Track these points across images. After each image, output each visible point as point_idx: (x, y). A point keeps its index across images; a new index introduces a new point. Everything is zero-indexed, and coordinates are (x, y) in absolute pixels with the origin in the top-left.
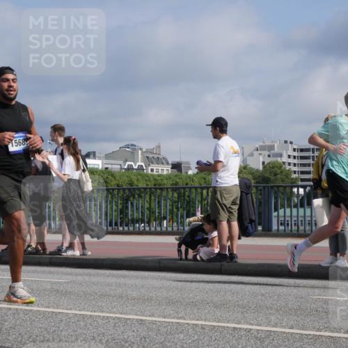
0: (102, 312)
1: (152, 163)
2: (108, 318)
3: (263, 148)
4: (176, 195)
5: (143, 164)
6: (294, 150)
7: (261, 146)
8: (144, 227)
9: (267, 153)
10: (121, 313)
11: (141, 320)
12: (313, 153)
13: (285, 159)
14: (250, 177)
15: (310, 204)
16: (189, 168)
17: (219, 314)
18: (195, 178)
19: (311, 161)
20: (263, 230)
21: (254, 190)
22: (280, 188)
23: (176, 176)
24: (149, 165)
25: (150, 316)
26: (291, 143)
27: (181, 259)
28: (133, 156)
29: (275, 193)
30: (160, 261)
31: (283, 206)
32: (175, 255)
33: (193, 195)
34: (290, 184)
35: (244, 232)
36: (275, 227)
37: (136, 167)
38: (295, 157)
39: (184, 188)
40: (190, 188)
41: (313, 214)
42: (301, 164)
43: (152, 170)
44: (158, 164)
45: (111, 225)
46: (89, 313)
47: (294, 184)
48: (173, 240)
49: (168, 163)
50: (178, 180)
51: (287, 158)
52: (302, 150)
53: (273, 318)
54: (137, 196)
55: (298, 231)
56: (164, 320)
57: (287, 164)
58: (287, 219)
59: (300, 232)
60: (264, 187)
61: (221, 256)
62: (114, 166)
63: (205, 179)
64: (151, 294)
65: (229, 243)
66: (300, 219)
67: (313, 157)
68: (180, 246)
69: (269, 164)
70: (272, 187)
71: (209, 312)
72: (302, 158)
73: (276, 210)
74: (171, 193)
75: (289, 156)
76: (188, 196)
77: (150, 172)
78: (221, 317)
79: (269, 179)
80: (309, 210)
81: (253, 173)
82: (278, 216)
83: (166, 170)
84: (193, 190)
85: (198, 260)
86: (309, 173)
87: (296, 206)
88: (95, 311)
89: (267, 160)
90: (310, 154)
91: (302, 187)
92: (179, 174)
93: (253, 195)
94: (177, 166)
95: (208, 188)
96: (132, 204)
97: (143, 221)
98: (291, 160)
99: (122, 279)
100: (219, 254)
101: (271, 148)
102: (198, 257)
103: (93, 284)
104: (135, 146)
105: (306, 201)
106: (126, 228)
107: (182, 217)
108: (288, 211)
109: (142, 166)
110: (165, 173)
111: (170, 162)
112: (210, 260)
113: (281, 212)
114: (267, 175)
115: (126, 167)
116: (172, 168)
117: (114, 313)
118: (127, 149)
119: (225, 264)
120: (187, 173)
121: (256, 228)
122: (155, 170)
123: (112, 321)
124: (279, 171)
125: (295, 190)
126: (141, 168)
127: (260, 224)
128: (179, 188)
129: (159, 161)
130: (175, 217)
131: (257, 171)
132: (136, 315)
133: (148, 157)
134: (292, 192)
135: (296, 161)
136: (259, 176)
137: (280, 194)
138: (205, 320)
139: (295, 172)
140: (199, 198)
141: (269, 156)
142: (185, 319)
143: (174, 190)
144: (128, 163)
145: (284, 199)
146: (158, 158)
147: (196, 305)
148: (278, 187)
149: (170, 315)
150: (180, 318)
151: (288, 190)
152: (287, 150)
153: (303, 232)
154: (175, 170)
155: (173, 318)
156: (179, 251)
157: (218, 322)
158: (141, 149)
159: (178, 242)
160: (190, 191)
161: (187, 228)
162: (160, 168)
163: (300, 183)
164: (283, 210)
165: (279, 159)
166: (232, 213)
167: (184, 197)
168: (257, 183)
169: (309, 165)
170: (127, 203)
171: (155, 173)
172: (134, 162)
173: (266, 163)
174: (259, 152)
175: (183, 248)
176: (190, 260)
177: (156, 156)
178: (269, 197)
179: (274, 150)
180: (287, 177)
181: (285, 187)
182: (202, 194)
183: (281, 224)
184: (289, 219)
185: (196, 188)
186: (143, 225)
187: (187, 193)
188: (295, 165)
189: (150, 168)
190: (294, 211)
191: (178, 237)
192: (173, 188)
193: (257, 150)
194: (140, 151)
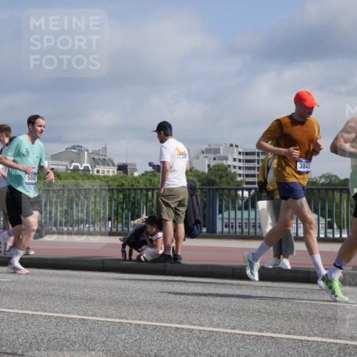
0: (45, 311)
1: (98, 164)
2: (50, 316)
3: (208, 151)
4: (121, 196)
5: (89, 165)
6: (240, 153)
7: (206, 149)
8: (89, 227)
9: (212, 156)
10: (63, 313)
11: (83, 320)
12: (258, 156)
13: (230, 162)
14: (195, 179)
15: (254, 206)
16: (135, 170)
17: (161, 314)
18: (140, 180)
19: (256, 165)
20: (208, 231)
21: (199, 192)
22: (225, 191)
23: (122, 177)
24: (95, 166)
25: (92, 316)
26: (237, 146)
27: (125, 260)
28: (79, 157)
29: (220, 195)
30: (103, 261)
31: (227, 208)
32: (119, 255)
33: (139, 197)
34: (235, 187)
35: (190, 233)
36: (219, 229)
37: (82, 168)
38: (240, 161)
39: (129, 190)
40: (135, 190)
41: (258, 217)
42: (246, 167)
43: (98, 171)
44: (104, 165)
45: (55, 225)
46: (31, 312)
47: (239, 187)
48: (117, 241)
49: (114, 165)
50: (124, 182)
51: (232, 161)
52: (247, 154)
53: (215, 318)
54: (82, 197)
55: (242, 233)
56: (106, 319)
57: (232, 167)
58: (231, 221)
59: (244, 234)
60: (209, 189)
61: (164, 257)
62: (60, 167)
63: (150, 180)
64: (94, 294)
65: (174, 244)
66: (244, 221)
67: (258, 160)
68: (124, 246)
69: (214, 166)
70: (217, 189)
71: (152, 313)
72: (247, 161)
73: (221, 212)
74: (116, 194)
75: (235, 160)
76: (134, 198)
77: (95, 173)
78: (164, 317)
79: (215, 181)
80: (254, 212)
81: (198, 176)
82: (222, 218)
83: (112, 171)
84: (139, 192)
85: (142, 261)
86: (253, 176)
87: (240, 209)
88: (37, 311)
89: (213, 163)
90: (256, 157)
91: (247, 189)
92: (125, 175)
93: (198, 197)
94: (122, 168)
95: (153, 190)
96: (77, 205)
97: (87, 222)
98: (237, 164)
99: (66, 279)
100: (163, 255)
101: (217, 151)
102: (142, 258)
103: (36, 283)
104: (81, 147)
105: (251, 204)
106: (70, 228)
107: (127, 218)
108: (232, 213)
109: (88, 167)
110: (111, 174)
111: (116, 164)
112: (154, 261)
113: (226, 214)
114: (212, 178)
115: (72, 168)
116: (118, 170)
117: (57, 312)
118: (74, 150)
119: (169, 265)
120: (132, 174)
121: (201, 229)
122: (101, 172)
123: (54, 320)
124: (224, 174)
125: (240, 193)
126: (86, 169)
127: (204, 226)
128: (124, 189)
129: (105, 162)
130: (120, 219)
131: (203, 173)
132: (79, 314)
133: (94, 159)
134: (236, 195)
135: (241, 164)
136: (204, 179)
137: (225, 197)
138: (147, 320)
139: (240, 175)
140: (144, 199)
141: (215, 159)
142: (127, 319)
143: (119, 191)
144: (74, 164)
145: (228, 202)
146: (104, 159)
147: (139, 305)
148: (223, 189)
149: (112, 315)
150: (122, 318)
151: (233, 192)
152: (232, 153)
153: (247, 234)
154: (121, 172)
155: (115, 318)
156: (123, 252)
157: (161, 322)
158: (87, 150)
159: (122, 243)
160: (135, 193)
161: (131, 229)
162: (106, 170)
163: (245, 186)
164: (227, 212)
165: (224, 162)
166: (179, 215)
167: (129, 198)
168: (202, 185)
169: (254, 168)
170: (72, 203)
171: (101, 174)
172: (80, 163)
173: (211, 166)
174: (205, 155)
175: (127, 248)
176: (134, 261)
177: (102, 158)
178: (214, 199)
179: (219, 153)
180: (232, 180)
181: (230, 190)
182: (147, 195)
183: (226, 227)
184: (233, 221)
185: (141, 189)
186: (87, 225)
187: (132, 195)
188: (240, 168)
189: (96, 169)
190: (239, 213)
191: (122, 237)
192: (118, 190)
193: (203, 153)
194: (86, 153)
